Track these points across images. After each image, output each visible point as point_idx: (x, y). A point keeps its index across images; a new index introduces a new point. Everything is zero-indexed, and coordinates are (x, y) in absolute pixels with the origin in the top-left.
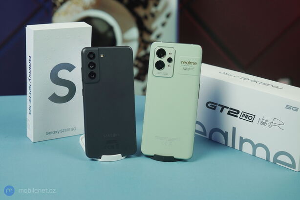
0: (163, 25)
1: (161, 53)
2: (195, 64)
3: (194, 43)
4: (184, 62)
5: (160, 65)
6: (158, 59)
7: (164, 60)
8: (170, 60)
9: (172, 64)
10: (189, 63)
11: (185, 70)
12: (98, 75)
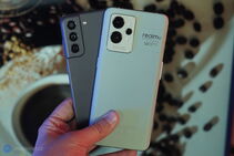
0: (204, 88)
5: (116, 38)
7: (122, 31)
8: (129, 32)
9: (131, 36)
10: (152, 36)
12: (81, 47)
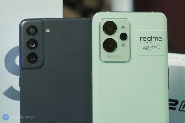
1: (110, 27)
2: (160, 39)
3: (154, 11)
4: (145, 39)
6: (105, 37)
9: (127, 42)
10: (151, 39)
11: (147, 49)
